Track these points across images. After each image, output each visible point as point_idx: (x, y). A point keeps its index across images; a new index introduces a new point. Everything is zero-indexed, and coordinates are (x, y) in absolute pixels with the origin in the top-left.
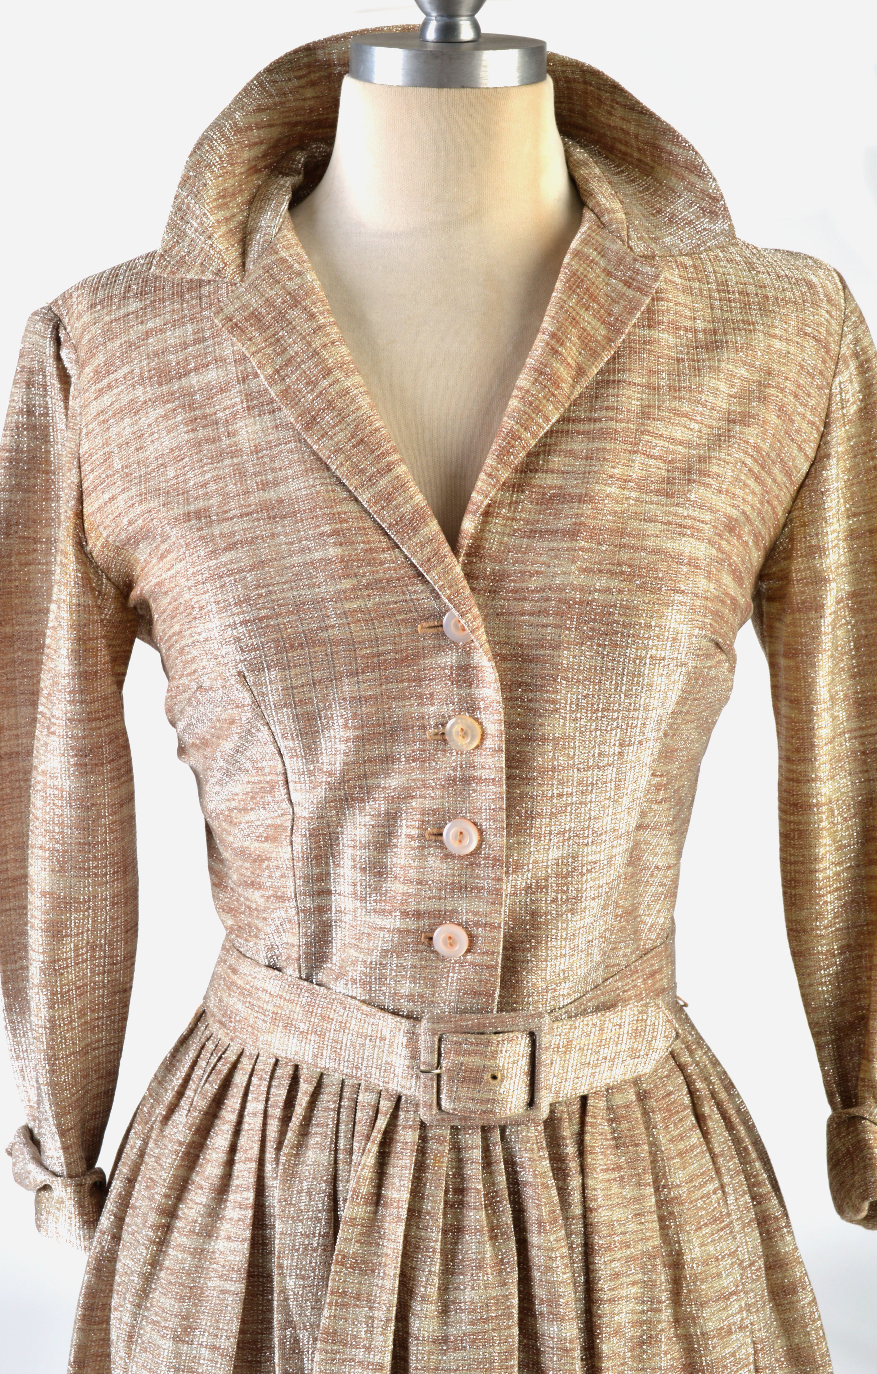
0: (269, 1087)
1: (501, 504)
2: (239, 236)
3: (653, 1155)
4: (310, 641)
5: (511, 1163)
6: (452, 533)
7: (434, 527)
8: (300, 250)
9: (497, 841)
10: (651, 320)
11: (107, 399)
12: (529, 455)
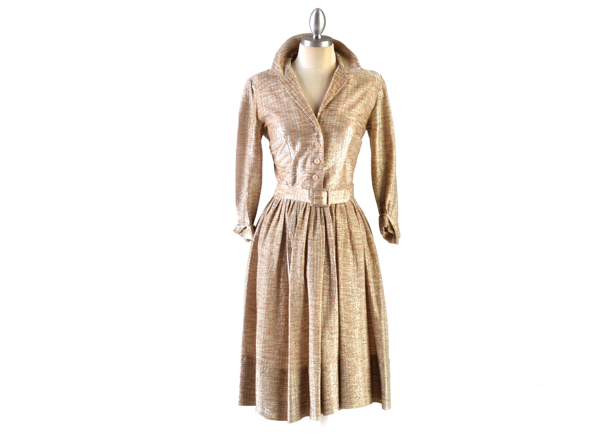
0: (286, 203)
1: (324, 111)
2: (283, 68)
3: (347, 215)
4: (295, 131)
5: (324, 213)
6: (316, 115)
7: (314, 114)
8: (293, 71)
9: (323, 162)
10: (348, 83)
11: (261, 94)
12: (328, 104)
